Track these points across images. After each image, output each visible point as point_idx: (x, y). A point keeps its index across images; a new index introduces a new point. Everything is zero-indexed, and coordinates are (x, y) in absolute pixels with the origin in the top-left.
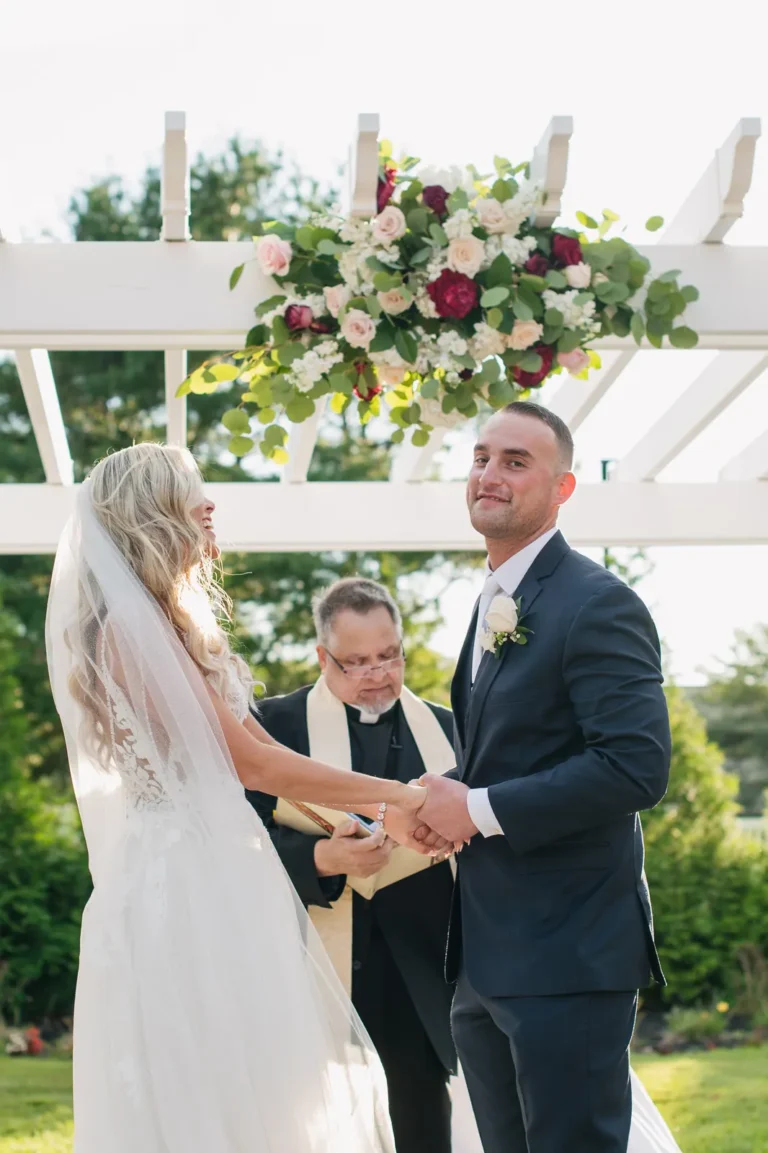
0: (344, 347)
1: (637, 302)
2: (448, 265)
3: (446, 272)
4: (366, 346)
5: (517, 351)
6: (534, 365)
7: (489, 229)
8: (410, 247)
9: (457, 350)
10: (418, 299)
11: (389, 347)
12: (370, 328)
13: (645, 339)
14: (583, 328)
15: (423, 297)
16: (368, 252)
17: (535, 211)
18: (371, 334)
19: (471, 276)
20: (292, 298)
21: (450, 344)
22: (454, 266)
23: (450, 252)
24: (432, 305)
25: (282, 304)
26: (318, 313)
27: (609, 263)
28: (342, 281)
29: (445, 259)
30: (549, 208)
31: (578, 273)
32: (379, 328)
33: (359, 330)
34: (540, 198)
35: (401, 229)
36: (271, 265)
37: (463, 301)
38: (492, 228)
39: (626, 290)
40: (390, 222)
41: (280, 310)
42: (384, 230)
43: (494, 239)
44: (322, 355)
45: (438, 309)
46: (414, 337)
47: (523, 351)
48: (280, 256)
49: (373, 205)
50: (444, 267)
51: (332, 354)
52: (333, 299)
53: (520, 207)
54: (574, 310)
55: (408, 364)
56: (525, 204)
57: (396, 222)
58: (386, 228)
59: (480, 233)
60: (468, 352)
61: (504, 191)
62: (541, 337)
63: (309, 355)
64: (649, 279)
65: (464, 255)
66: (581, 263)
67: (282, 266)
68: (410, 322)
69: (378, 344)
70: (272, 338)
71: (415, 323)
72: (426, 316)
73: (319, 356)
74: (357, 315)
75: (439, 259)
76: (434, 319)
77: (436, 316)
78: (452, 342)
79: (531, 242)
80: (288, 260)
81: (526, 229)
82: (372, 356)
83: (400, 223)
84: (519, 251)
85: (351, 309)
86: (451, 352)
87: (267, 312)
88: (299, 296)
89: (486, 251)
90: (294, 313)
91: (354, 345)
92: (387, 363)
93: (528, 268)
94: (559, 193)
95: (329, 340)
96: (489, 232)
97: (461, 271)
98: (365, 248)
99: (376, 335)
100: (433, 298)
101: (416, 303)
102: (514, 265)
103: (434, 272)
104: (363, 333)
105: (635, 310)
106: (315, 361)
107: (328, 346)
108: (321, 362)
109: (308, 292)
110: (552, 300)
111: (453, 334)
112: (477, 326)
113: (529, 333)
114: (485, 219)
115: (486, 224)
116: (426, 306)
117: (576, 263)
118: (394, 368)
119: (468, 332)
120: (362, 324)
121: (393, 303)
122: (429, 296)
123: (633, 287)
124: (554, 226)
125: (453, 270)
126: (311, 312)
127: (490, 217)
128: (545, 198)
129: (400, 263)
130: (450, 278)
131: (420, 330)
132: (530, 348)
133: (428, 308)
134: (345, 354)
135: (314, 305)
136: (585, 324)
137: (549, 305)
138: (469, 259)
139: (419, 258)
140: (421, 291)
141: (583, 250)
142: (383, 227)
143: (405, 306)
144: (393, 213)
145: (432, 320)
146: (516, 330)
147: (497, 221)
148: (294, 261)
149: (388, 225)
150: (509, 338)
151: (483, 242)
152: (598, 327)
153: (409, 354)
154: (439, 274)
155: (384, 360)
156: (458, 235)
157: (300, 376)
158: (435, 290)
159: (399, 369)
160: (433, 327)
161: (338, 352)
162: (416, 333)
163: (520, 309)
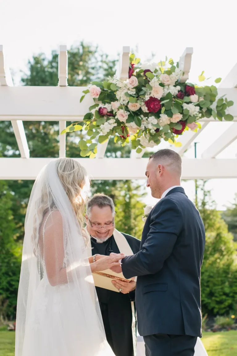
0: (117, 121)
1: (213, 106)
2: (152, 95)
3: (151, 98)
4: (125, 121)
5: (174, 123)
6: (179, 128)
7: (165, 84)
8: (138, 89)
9: (154, 123)
10: (142, 106)
11: (132, 122)
12: (126, 116)
13: (217, 118)
14: (195, 115)
15: (143, 105)
16: (126, 91)
17: (181, 78)
18: (126, 118)
19: (159, 99)
20: (101, 105)
21: (152, 121)
22: (153, 96)
23: (152, 92)
24: (146, 108)
25: (98, 106)
26: (109, 110)
27: (204, 94)
28: (117, 100)
30: (185, 77)
31: (194, 98)
32: (129, 116)
34: (182, 74)
35: (136, 84)
36: (94, 95)
37: (156, 107)
38: (166, 83)
39: (209, 103)
40: (133, 81)
41: (97, 109)
42: (131, 84)
43: (167, 87)
44: (110, 124)
45: (148, 110)
46: (141, 119)
47: (176, 123)
48: (96, 92)
49: (127, 76)
50: (150, 96)
51: (113, 123)
52: (115, 105)
53: (175, 77)
54: (192, 109)
55: (138, 127)
56: (177, 75)
57: (135, 81)
58: (132, 83)
59: (162, 85)
60: (158, 123)
61: (169, 73)
62: (182, 118)
63: (106, 123)
64: (217, 98)
65: (157, 92)
66: (195, 95)
67: (97, 95)
68: (139, 113)
69: (128, 121)
70: (94, 118)
71: (141, 114)
73: (109, 124)
74: (122, 111)
75: (149, 94)
76: (147, 113)
77: (148, 112)
78: (152, 120)
79: (179, 88)
80: (99, 93)
81: (177, 84)
82: (127, 125)
83: (136, 82)
84: (175, 91)
85: (120, 109)
86: (152, 123)
87: (92, 109)
88: (103, 104)
89: (164, 91)
90: (101, 110)
91: (121, 121)
92: (132, 127)
93: (177, 97)
94: (189, 72)
95: (113, 119)
96: (165, 85)
97: (156, 97)
98: (125, 89)
99: (128, 118)
100: (147, 106)
101: (141, 107)
102: (173, 95)
103: (147, 98)
104: (124, 117)
105: (213, 109)
106: (108, 125)
107: (112, 121)
108: (110, 126)
109: (106, 103)
110: (185, 106)
111: (153, 117)
112: (161, 115)
113: (178, 117)
114: (164, 81)
115: (164, 82)
116: (144, 108)
117: (193, 95)
118: (134, 128)
119: (158, 116)
120: (123, 114)
121: (133, 107)
122: (145, 105)
123: (212, 102)
124: (186, 82)
125: (153, 97)
126: (107, 109)
127: (166, 80)
128: (184, 73)
129: (136, 94)
130: (152, 100)
131: (142, 116)
132: (178, 122)
133: (145, 109)
134: (118, 123)
135: (108, 107)
136: (196, 114)
137: (185, 108)
139: (142, 93)
140: (143, 103)
141: (196, 90)
142: (131, 83)
143: (137, 108)
144: (134, 78)
145: (146, 113)
146: (174, 116)
147: (168, 81)
148: (101, 94)
149: (132, 82)
150: (171, 119)
151: (163, 88)
152: (200, 115)
153: (139, 124)
154: (149, 98)
155: (130, 126)
156: (155, 86)
157: (103, 130)
158: (148, 103)
159: (136, 128)
160: (146, 115)
161: (115, 122)
162: (141, 117)
163: (174, 110)
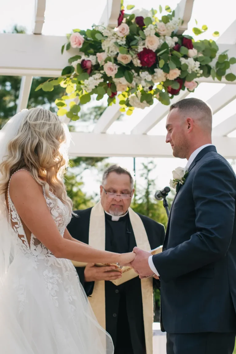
0: (105, 77)
1: (213, 64)
2: (146, 46)
3: (145, 49)
4: (113, 76)
5: (171, 81)
6: (176, 86)
8: (130, 39)
9: (148, 79)
10: (133, 59)
11: (122, 77)
12: (115, 69)
13: (216, 78)
14: (196, 72)
15: (135, 58)
16: (114, 40)
17: (176, 29)
18: (116, 71)
19: (154, 51)
20: (84, 57)
21: (145, 77)
22: (148, 47)
23: (146, 41)
24: (139, 61)
25: (80, 59)
26: (94, 63)
27: (203, 48)
28: (104, 51)
29: (144, 44)
30: (184, 26)
31: (193, 52)
32: (119, 69)
33: (111, 69)
34: (181, 22)
35: (127, 32)
36: (76, 44)
37: (151, 60)
38: (162, 33)
39: (209, 59)
40: (123, 29)
41: (79, 61)
42: (121, 32)
43: (162, 37)
44: (95, 78)
45: (141, 63)
46: (132, 74)
47: (172, 80)
48: (79, 41)
49: (116, 23)
50: (144, 47)
51: (99, 79)
52: (101, 57)
53: (173, 25)
54: (193, 65)
55: (129, 84)
56: (175, 24)
57: (125, 29)
58: (122, 31)
59: (157, 35)
60: (152, 80)
61: (166, 20)
62: (179, 75)
63: (91, 78)
64: (218, 55)
65: (151, 42)
66: (194, 49)
67: (80, 44)
68: (131, 68)
69: (117, 76)
70: (75, 72)
72: (136, 66)
73: (94, 79)
74: (110, 64)
75: (142, 44)
76: (139, 67)
77: (140, 65)
78: (146, 76)
79: (176, 39)
80: (82, 42)
81: (173, 35)
82: (115, 80)
83: (127, 30)
84: (171, 42)
85: (108, 62)
86: (145, 80)
87: (74, 61)
88: (87, 56)
89: (160, 41)
90: (85, 62)
91: (109, 75)
92: (121, 83)
93: (174, 49)
94: (188, 21)
95: (98, 73)
96: (161, 35)
97: (150, 48)
98: (113, 39)
99: (118, 72)
100: (139, 59)
101: (133, 60)
102: (170, 47)
103: (140, 49)
104: (112, 71)
105: (212, 67)
107: (98, 76)
108: (95, 81)
109: (90, 55)
110: (183, 61)
111: (147, 73)
112: (155, 70)
113: (175, 73)
114: (159, 30)
115: (160, 32)
116: (137, 62)
117: (192, 49)
118: (124, 85)
119: (152, 72)
120: (112, 67)
121: (125, 59)
122: (138, 58)
123: (212, 58)
124: (183, 34)
125: (147, 48)
126: (91, 63)
127: (161, 29)
128: (183, 22)
129: (126, 45)
130: (147, 51)
131: (133, 71)
132: (175, 80)
133: (137, 63)
134: (104, 79)
135: (92, 59)
136: (197, 71)
137: (183, 63)
138: (153, 44)
139: (134, 43)
140: (135, 56)
141: (193, 44)
142: (121, 31)
143: (129, 62)
144: (124, 25)
145: (138, 67)
146: (171, 72)
147: (164, 31)
148: (84, 43)
149: (122, 30)
150: (168, 75)
151: (158, 38)
152: (201, 72)
153: (130, 80)
154: (142, 50)
155: (119, 82)
156: (150, 35)
157: (88, 86)
158: (141, 56)
159: (125, 85)
160: (138, 70)
161: (102, 78)
162: (132, 72)
163: (171, 64)
